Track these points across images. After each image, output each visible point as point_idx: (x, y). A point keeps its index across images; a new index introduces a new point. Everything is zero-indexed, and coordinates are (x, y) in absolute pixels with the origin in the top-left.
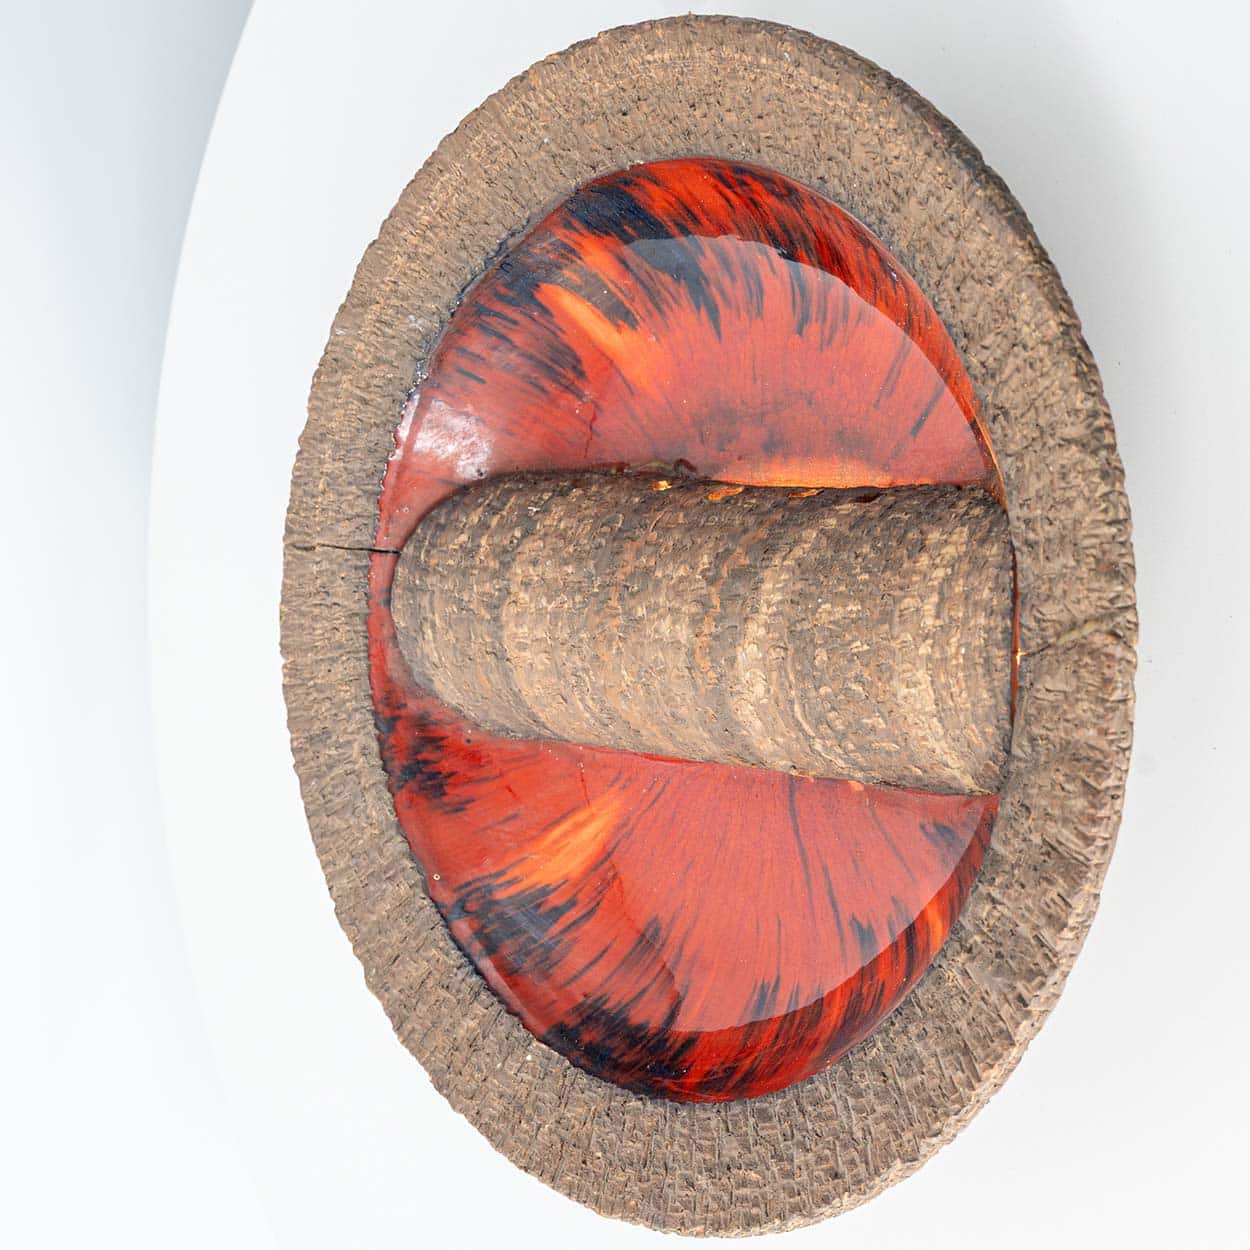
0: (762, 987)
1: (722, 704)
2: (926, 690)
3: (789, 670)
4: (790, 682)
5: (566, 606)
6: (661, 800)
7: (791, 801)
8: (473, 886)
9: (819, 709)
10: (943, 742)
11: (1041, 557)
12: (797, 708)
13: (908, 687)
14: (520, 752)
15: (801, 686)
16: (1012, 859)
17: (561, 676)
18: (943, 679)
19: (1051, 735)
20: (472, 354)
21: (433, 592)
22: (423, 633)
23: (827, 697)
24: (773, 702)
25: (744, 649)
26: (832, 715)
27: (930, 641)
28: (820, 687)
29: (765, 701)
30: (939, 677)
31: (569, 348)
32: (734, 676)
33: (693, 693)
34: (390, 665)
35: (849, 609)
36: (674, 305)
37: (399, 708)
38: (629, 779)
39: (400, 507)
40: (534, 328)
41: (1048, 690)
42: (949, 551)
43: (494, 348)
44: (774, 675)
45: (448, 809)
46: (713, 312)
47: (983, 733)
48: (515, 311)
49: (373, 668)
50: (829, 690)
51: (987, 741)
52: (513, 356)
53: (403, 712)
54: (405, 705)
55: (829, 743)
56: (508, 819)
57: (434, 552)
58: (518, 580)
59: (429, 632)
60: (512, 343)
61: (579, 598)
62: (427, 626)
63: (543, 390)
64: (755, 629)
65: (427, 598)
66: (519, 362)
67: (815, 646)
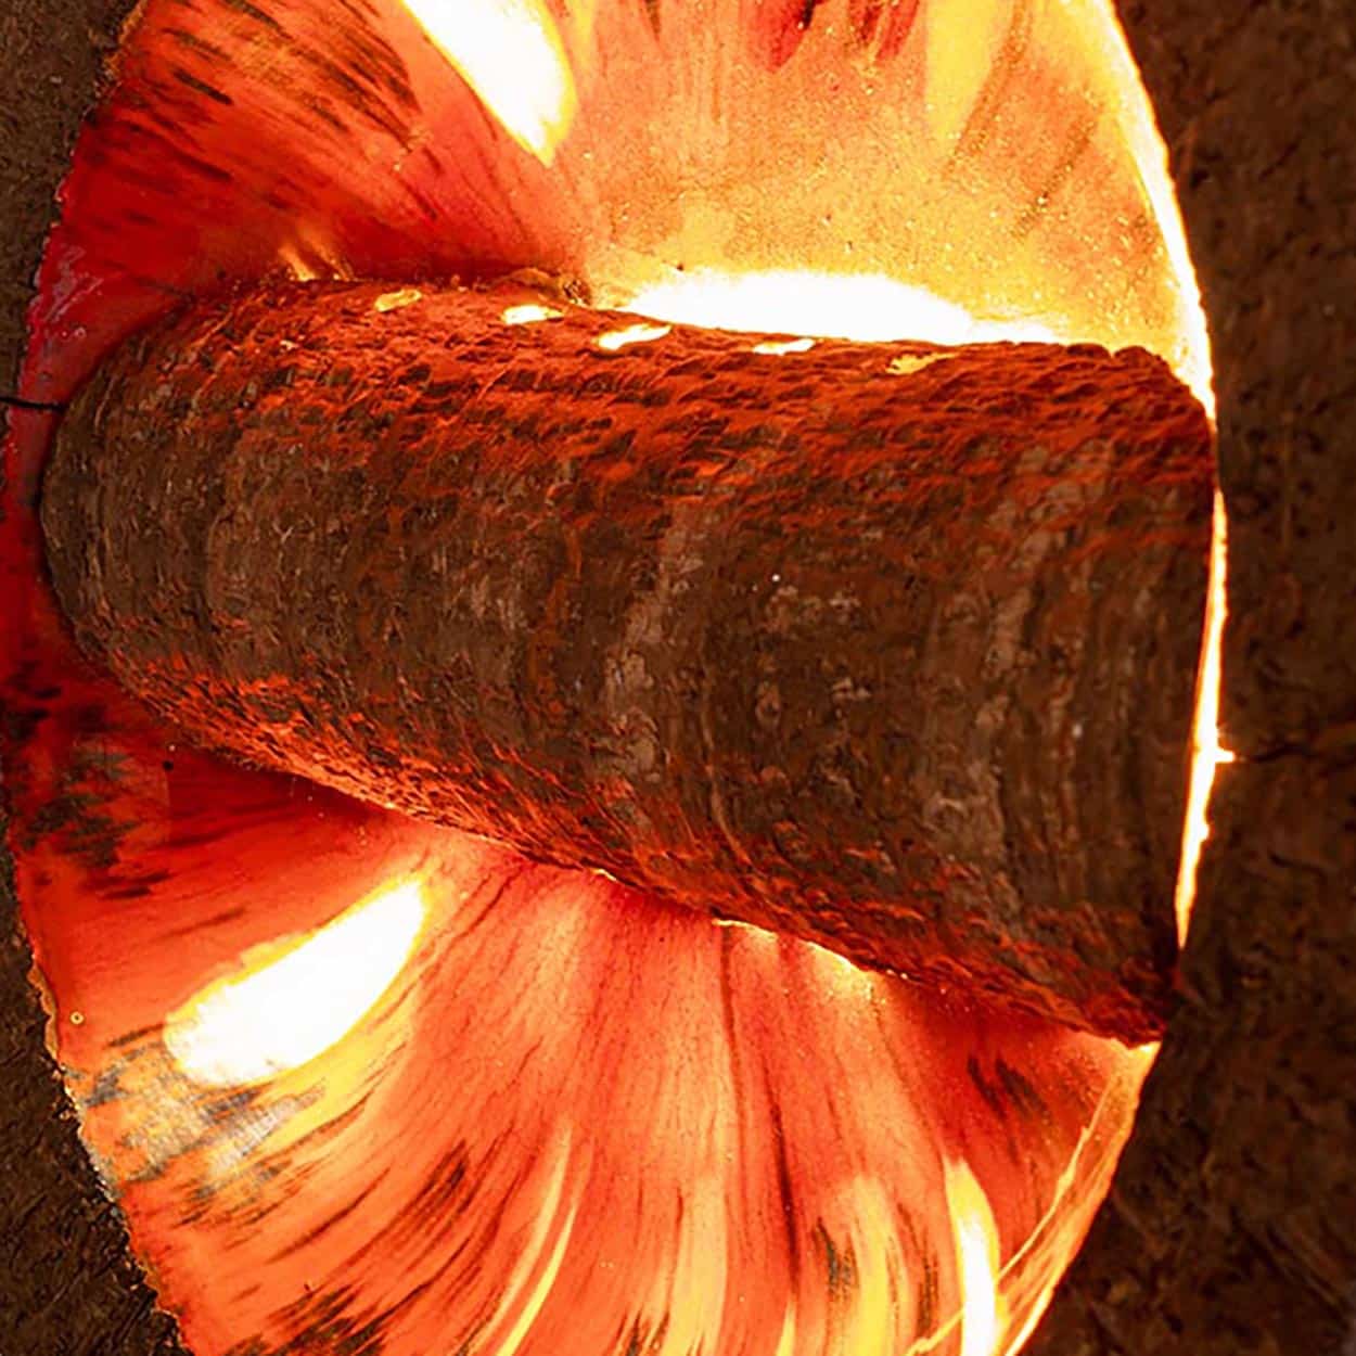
0: (636, 1329)
1: (575, 768)
2: (987, 809)
3: (703, 719)
4: (705, 748)
5: (312, 536)
6: (492, 918)
9: (760, 810)
10: (1017, 928)
11: (1285, 528)
12: (716, 801)
13: (946, 794)
15: (725, 758)
16: (1157, 1249)
17: (298, 673)
18: (1026, 790)
19: (1276, 971)
20: (206, 46)
21: (104, 489)
22: (87, 562)
23: (776, 790)
24: (670, 783)
25: (620, 665)
26: (784, 827)
27: (1003, 700)
28: (761, 767)
29: (655, 777)
30: (1018, 786)
31: (384, 44)
32: (597, 717)
33: (521, 740)
35: (834, 603)
38: (441, 869)
41: (1276, 860)
42: (1065, 492)
43: (247, 37)
44: (674, 727)
45: (116, 889)
47: (1112, 929)
50: (782, 775)
51: (1119, 944)
52: (282, 54)
54: (58, 692)
55: (779, 884)
57: (115, 414)
58: (239, 478)
59: (95, 561)
60: (279, 28)
61: (333, 526)
62: (92, 550)
63: (336, 123)
64: (644, 625)
65: (94, 499)
66: (292, 66)
67: (759, 677)
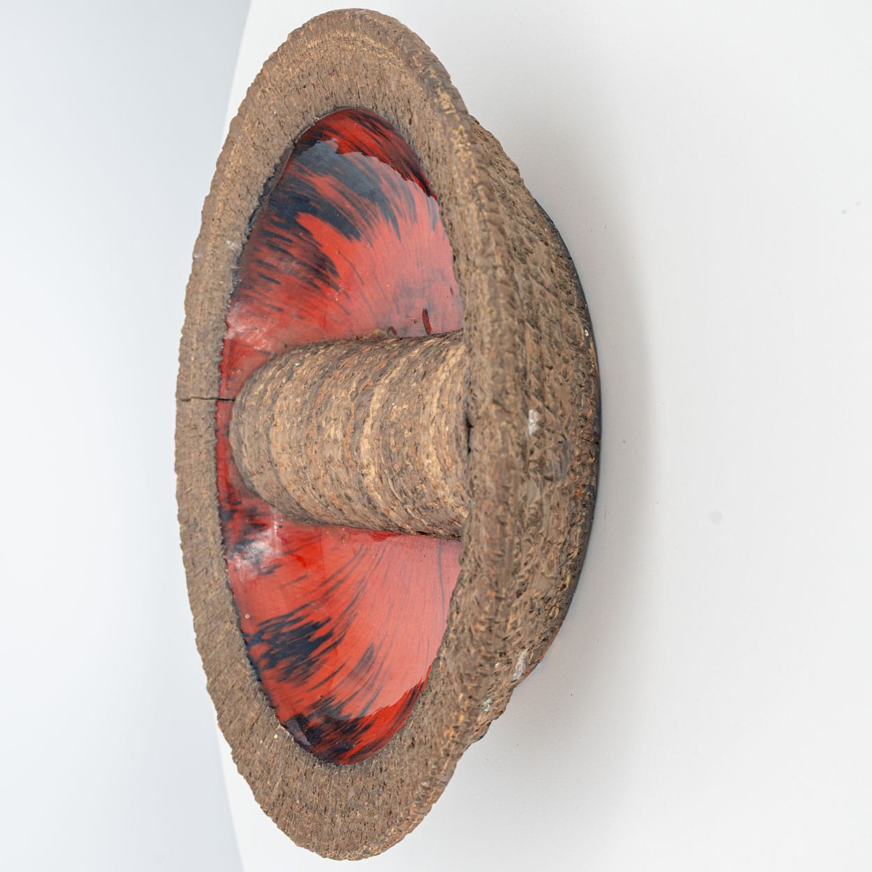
2: (435, 460)
3: (381, 454)
4: (383, 463)
6: (381, 563)
7: (439, 558)
8: (271, 623)
9: (399, 482)
10: (451, 498)
12: (390, 482)
13: (428, 459)
14: (311, 533)
15: (387, 466)
20: (268, 264)
21: (245, 424)
25: (363, 443)
26: (404, 485)
27: (434, 425)
28: (394, 465)
29: (377, 479)
30: (438, 449)
31: (325, 256)
32: (361, 463)
33: (348, 478)
34: (231, 476)
35: (404, 407)
36: (375, 220)
37: (236, 504)
38: (367, 549)
39: (235, 370)
40: (301, 243)
42: (453, 361)
43: (281, 260)
44: (376, 459)
46: (395, 221)
48: (288, 233)
49: (219, 478)
52: (294, 264)
53: (239, 507)
54: (240, 503)
55: (411, 507)
56: (300, 579)
57: (248, 398)
58: (278, 410)
59: (244, 451)
60: (291, 255)
61: (300, 419)
62: (243, 446)
63: (316, 286)
64: (367, 429)
65: (242, 428)
66: (298, 268)
67: (390, 436)
